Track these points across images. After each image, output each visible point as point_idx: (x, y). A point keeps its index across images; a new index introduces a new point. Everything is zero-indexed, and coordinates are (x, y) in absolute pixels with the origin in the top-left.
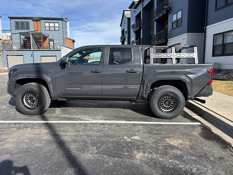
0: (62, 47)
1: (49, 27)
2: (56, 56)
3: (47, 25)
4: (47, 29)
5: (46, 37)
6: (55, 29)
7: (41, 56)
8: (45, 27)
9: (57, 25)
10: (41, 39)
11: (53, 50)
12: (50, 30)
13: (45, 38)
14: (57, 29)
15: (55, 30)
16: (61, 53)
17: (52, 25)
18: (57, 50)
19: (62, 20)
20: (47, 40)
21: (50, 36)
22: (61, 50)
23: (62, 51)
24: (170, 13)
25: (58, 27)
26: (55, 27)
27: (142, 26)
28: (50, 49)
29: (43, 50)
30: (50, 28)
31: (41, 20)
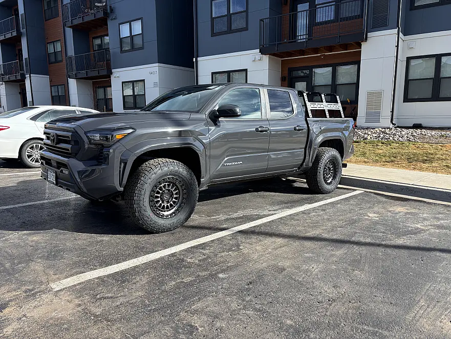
24: (112, 19)
27: (23, 31)
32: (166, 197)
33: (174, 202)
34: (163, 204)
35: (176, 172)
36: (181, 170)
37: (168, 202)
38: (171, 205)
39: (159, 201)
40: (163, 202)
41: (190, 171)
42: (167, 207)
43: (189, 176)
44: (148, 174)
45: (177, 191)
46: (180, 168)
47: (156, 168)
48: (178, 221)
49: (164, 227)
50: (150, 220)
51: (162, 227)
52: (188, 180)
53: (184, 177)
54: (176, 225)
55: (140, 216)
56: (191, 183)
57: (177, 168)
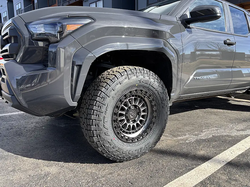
24: (85, 1)
32: (132, 115)
33: (141, 121)
34: (128, 125)
35: (146, 82)
36: (152, 80)
37: (134, 121)
38: (138, 125)
39: (123, 120)
40: (128, 121)
41: (162, 83)
42: (133, 128)
43: (160, 88)
44: (111, 83)
45: (145, 107)
46: (151, 78)
47: (121, 76)
48: (147, 146)
49: (130, 155)
50: (112, 146)
51: (128, 155)
52: (159, 93)
53: (155, 89)
54: (144, 151)
55: (99, 141)
56: (163, 98)
57: (147, 78)
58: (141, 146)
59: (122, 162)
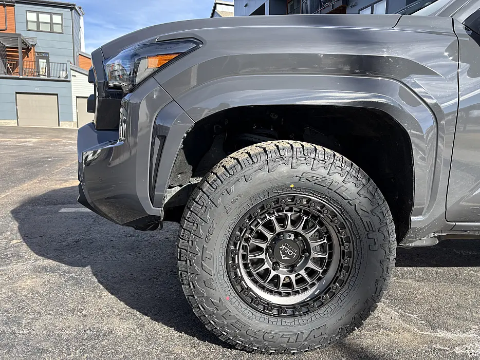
0: (73, 73)
1: (38, 23)
2: (57, 95)
3: (32, 17)
4: (33, 26)
5: (31, 46)
6: (52, 28)
7: (17, 93)
8: (27, 21)
9: (57, 19)
10: (17, 52)
11: (47, 78)
12: (38, 30)
13: (27, 50)
14: (57, 29)
15: (52, 31)
16: (71, 88)
17: (44, 18)
18: (57, 79)
19: (72, 9)
20: (31, 54)
21: (39, 44)
22: (70, 81)
23: (72, 82)
25: (62, 24)
26: (51, 24)
28: (39, 75)
29: (21, 77)
30: (38, 27)
31: (16, 4)
32: (286, 252)
34: (273, 273)
35: (319, 182)
36: (338, 178)
37: (292, 268)
38: (301, 281)
39: (262, 262)
40: (275, 266)
42: (289, 285)
43: (363, 200)
44: (225, 177)
45: (324, 240)
46: (335, 173)
47: (251, 162)
48: (317, 333)
49: (267, 343)
50: (222, 313)
51: (261, 342)
52: (360, 212)
53: (347, 201)
54: (306, 343)
55: (193, 296)
56: (370, 225)
57: (323, 172)
58: (300, 329)
59: (251, 352)
